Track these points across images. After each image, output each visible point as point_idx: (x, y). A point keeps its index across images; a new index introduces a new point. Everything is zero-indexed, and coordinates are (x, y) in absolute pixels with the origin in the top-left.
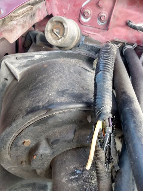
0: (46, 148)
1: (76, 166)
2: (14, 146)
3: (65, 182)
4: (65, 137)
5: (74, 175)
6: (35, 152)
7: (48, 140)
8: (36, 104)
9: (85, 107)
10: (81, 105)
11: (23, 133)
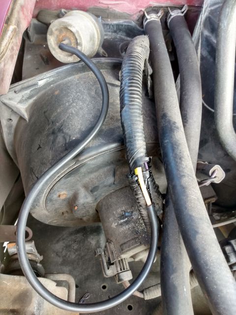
0: (86, 196)
1: (124, 208)
2: (48, 202)
3: (115, 227)
4: (104, 182)
5: (123, 219)
6: (75, 202)
7: (86, 187)
8: (60, 154)
9: (119, 146)
10: (114, 145)
11: (56, 187)
